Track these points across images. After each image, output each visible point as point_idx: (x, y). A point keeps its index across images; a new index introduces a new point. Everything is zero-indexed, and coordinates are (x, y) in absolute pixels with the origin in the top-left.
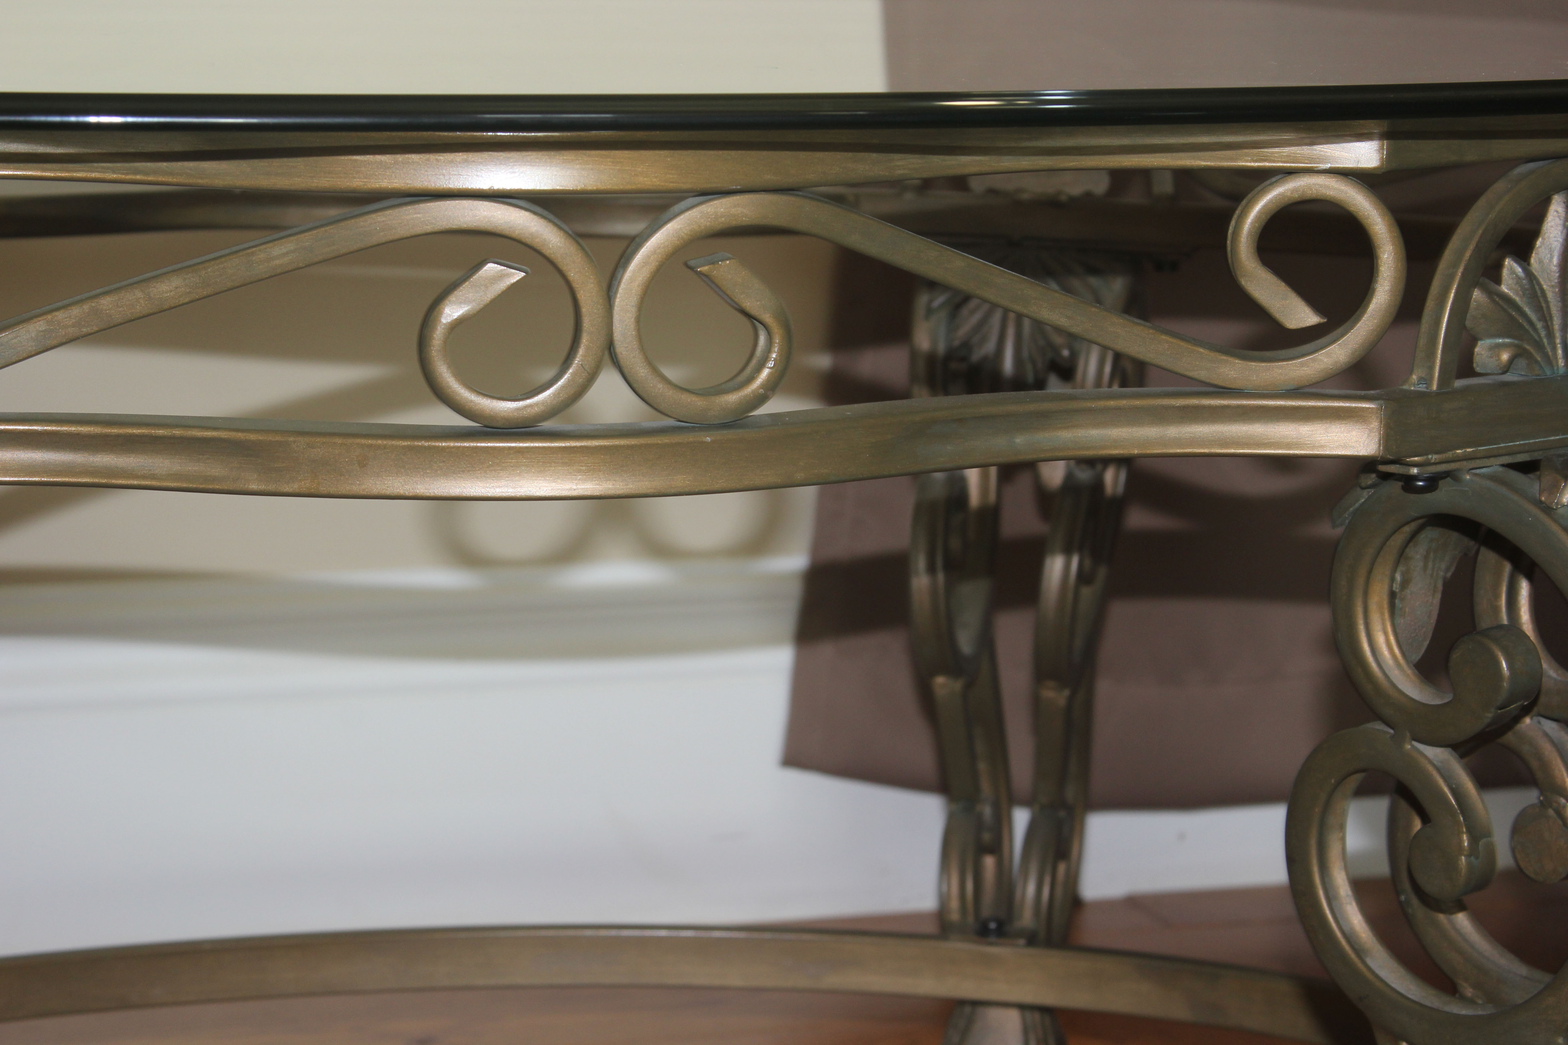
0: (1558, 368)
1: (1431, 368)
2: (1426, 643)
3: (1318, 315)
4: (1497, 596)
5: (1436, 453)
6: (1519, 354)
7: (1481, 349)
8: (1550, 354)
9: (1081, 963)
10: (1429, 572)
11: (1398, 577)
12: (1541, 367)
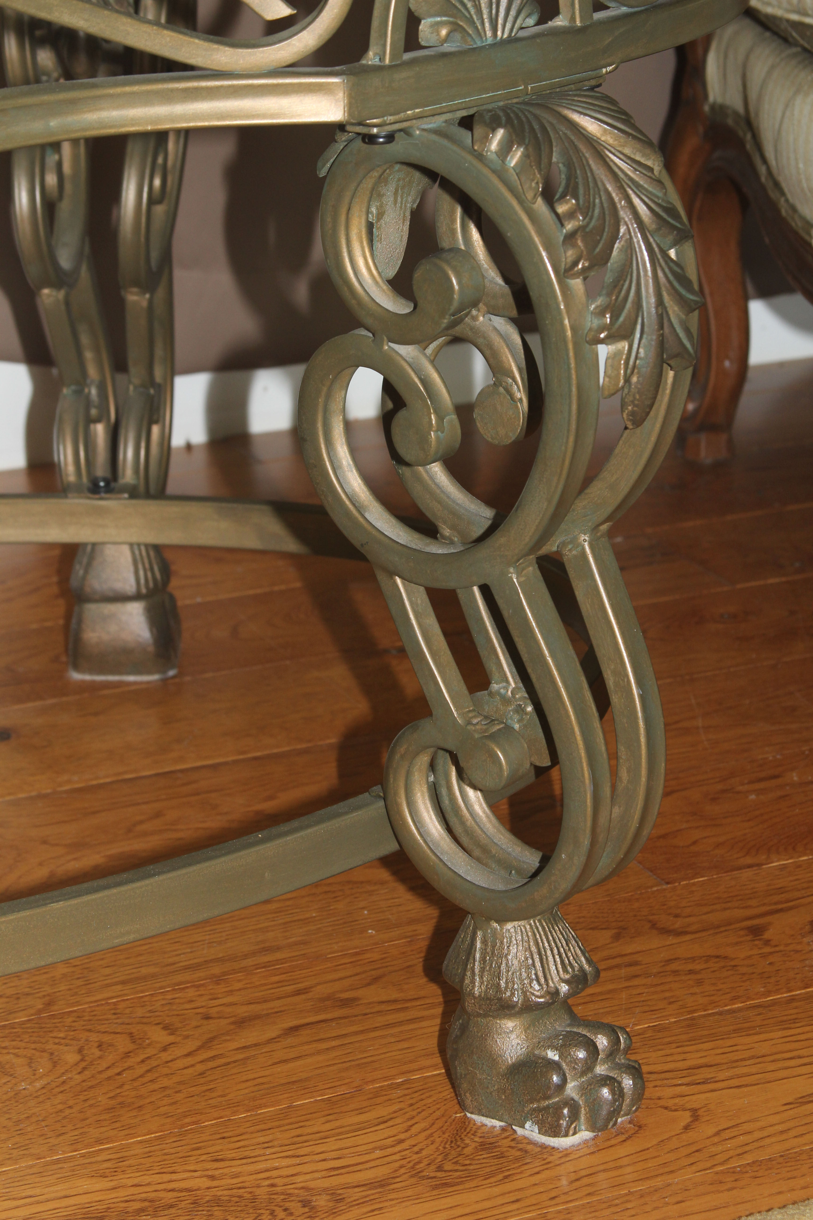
0: (486, 39)
1: (384, 45)
2: (400, 262)
3: (290, 8)
4: (453, 221)
5: (391, 115)
6: (455, 28)
7: (424, 26)
8: (479, 27)
9: (173, 509)
10: (398, 205)
11: (374, 210)
12: (472, 38)
